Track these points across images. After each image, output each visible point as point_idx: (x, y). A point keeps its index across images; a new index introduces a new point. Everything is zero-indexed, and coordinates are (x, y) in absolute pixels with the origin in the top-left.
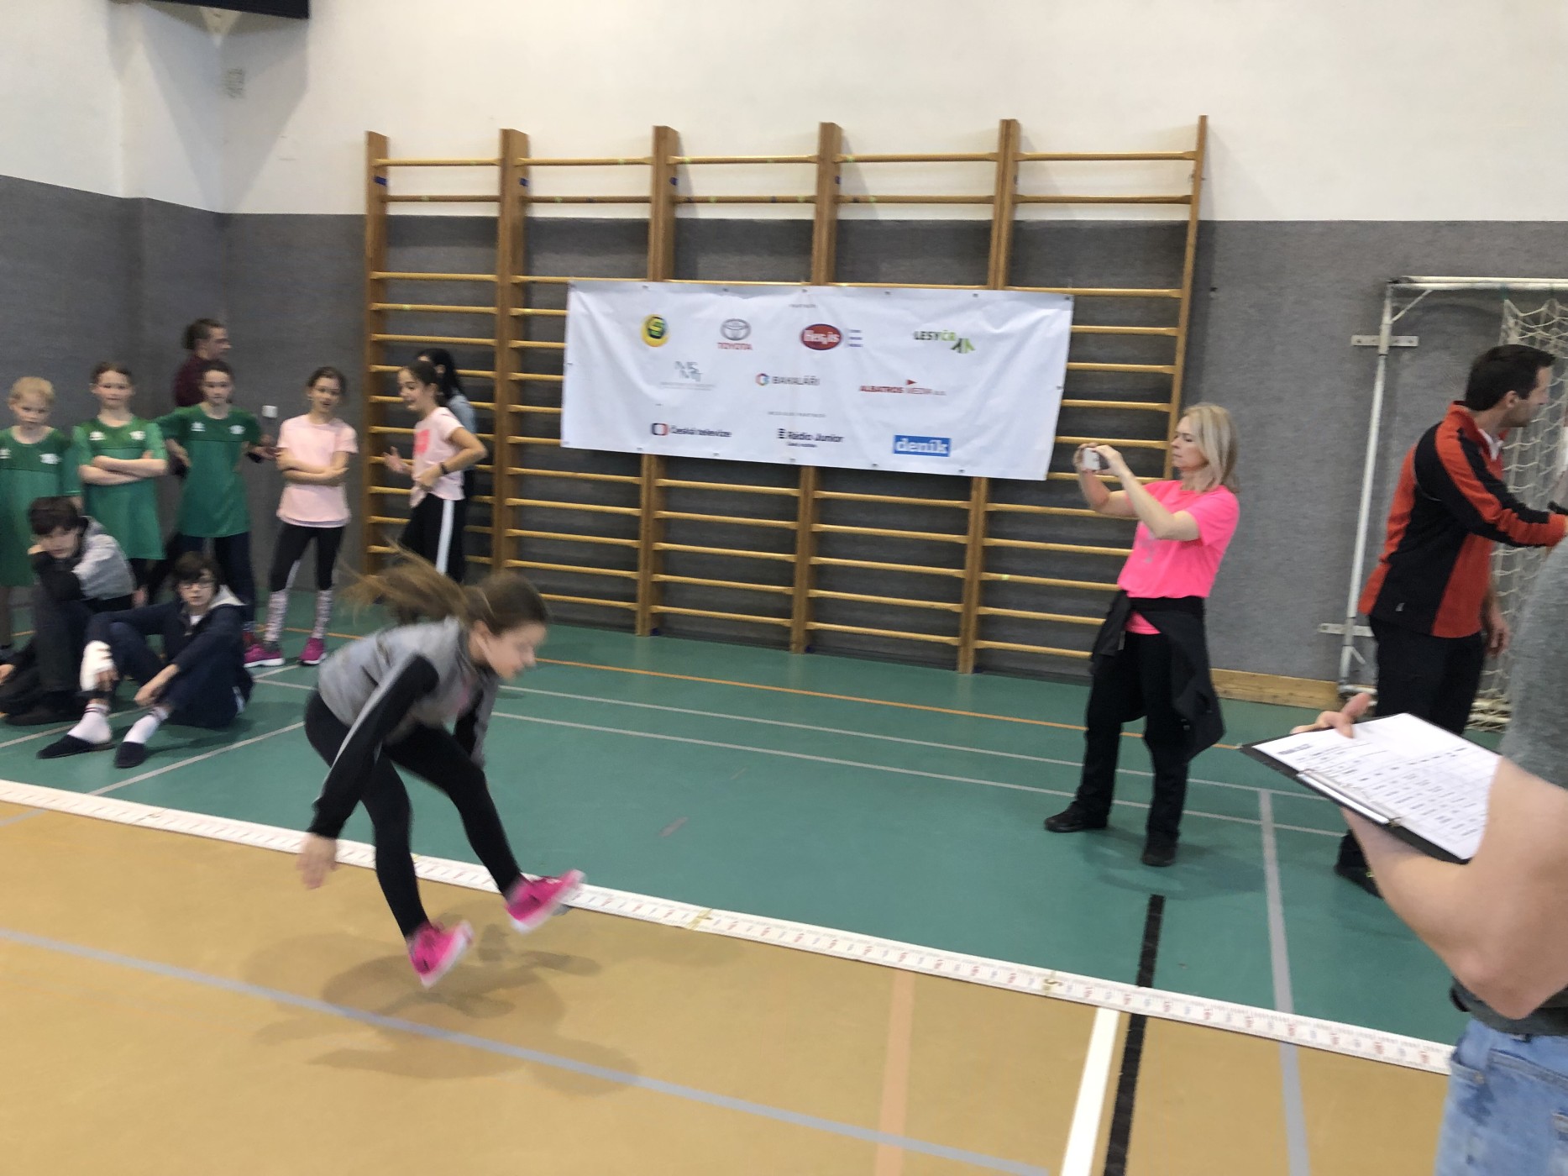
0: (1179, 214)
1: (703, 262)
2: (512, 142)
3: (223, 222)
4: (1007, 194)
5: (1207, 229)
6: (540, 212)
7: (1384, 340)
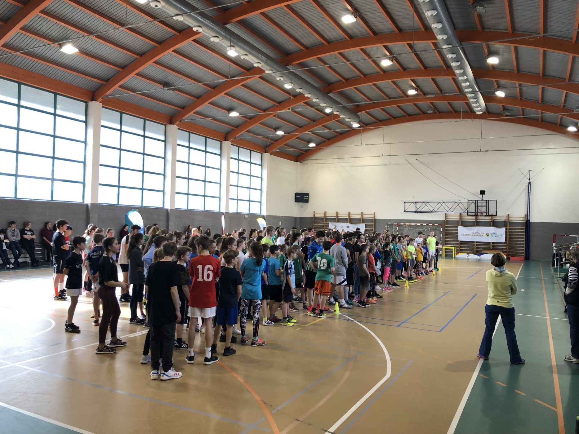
0: (373, 218)
1: (340, 221)
2: (325, 212)
3: (301, 217)
4: (362, 216)
5: (375, 219)
6: (327, 217)
7: (387, 227)
